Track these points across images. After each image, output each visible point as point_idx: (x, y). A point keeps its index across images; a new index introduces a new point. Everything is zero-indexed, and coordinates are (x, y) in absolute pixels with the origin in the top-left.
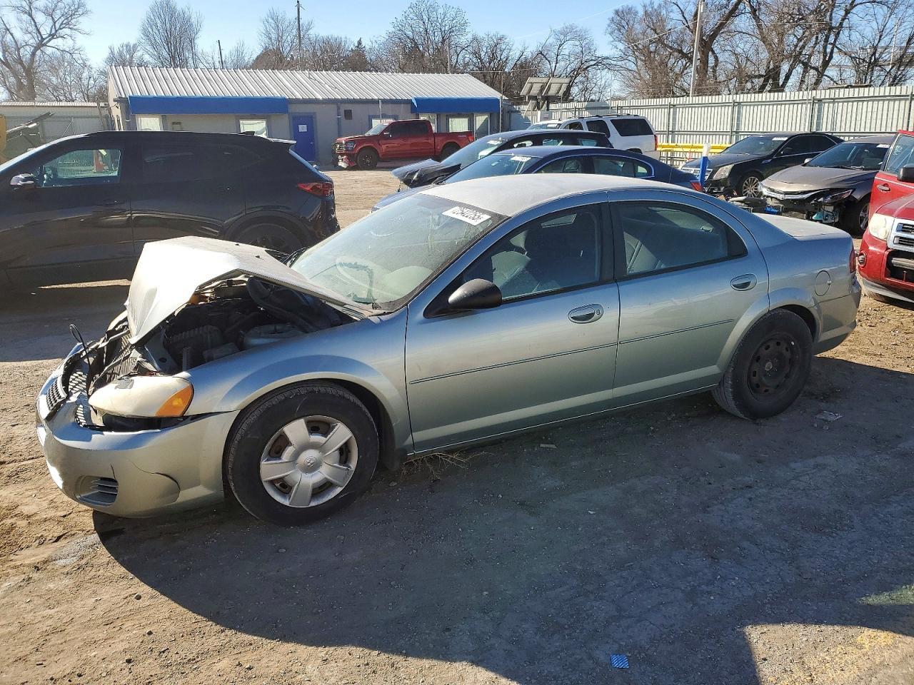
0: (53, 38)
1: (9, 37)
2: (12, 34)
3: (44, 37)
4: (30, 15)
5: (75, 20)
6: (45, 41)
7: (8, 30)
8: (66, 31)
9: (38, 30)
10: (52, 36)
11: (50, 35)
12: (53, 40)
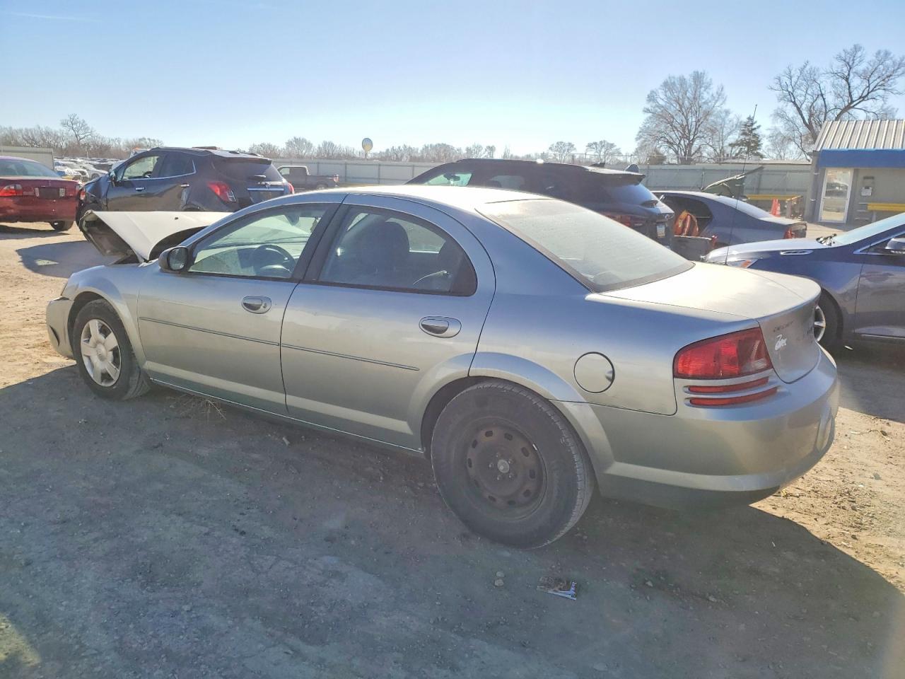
0: (863, 100)
1: (820, 101)
2: (824, 99)
3: (854, 99)
4: (847, 80)
5: (892, 81)
6: (855, 103)
7: (822, 95)
8: (881, 92)
9: (850, 93)
10: (862, 98)
11: (860, 98)
12: (864, 102)
